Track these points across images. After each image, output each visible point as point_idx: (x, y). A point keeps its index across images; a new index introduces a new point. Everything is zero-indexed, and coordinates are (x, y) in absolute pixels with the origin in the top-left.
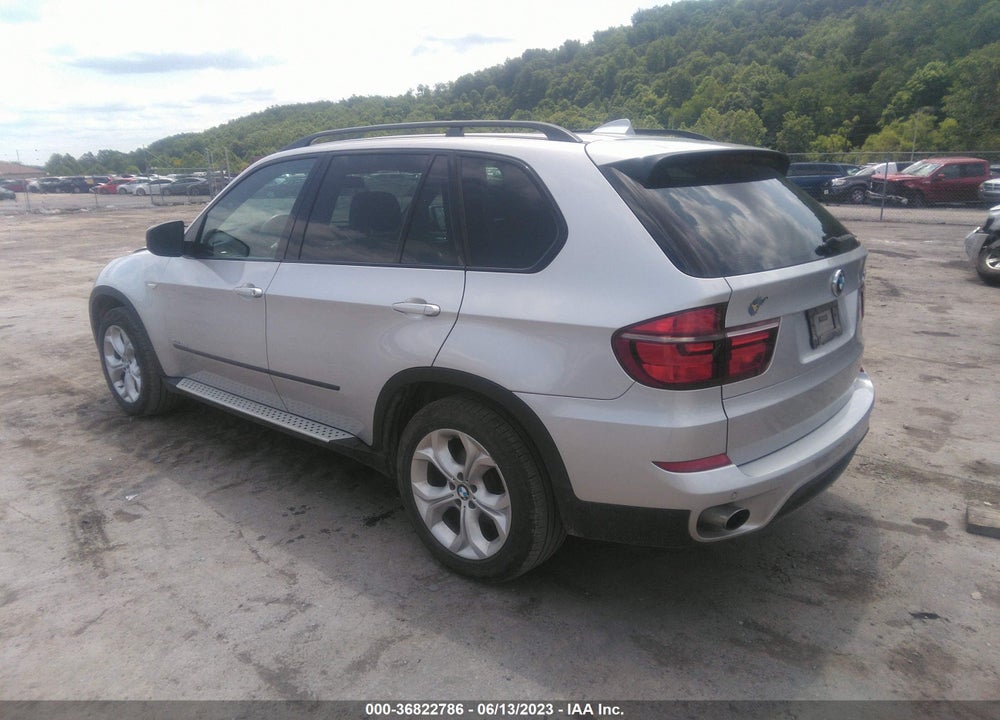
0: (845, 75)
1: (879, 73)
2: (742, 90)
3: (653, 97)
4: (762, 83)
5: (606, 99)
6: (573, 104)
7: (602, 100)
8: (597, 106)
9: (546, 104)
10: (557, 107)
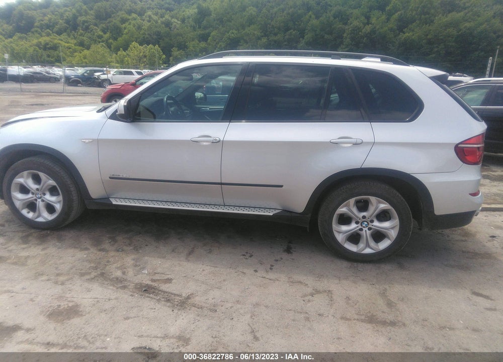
0: (196, 32)
1: (210, 33)
2: (149, 34)
3: (101, 33)
4: (158, 32)
5: (73, 32)
6: (53, 33)
7: (71, 32)
8: (69, 36)
9: (37, 31)
10: (44, 34)
